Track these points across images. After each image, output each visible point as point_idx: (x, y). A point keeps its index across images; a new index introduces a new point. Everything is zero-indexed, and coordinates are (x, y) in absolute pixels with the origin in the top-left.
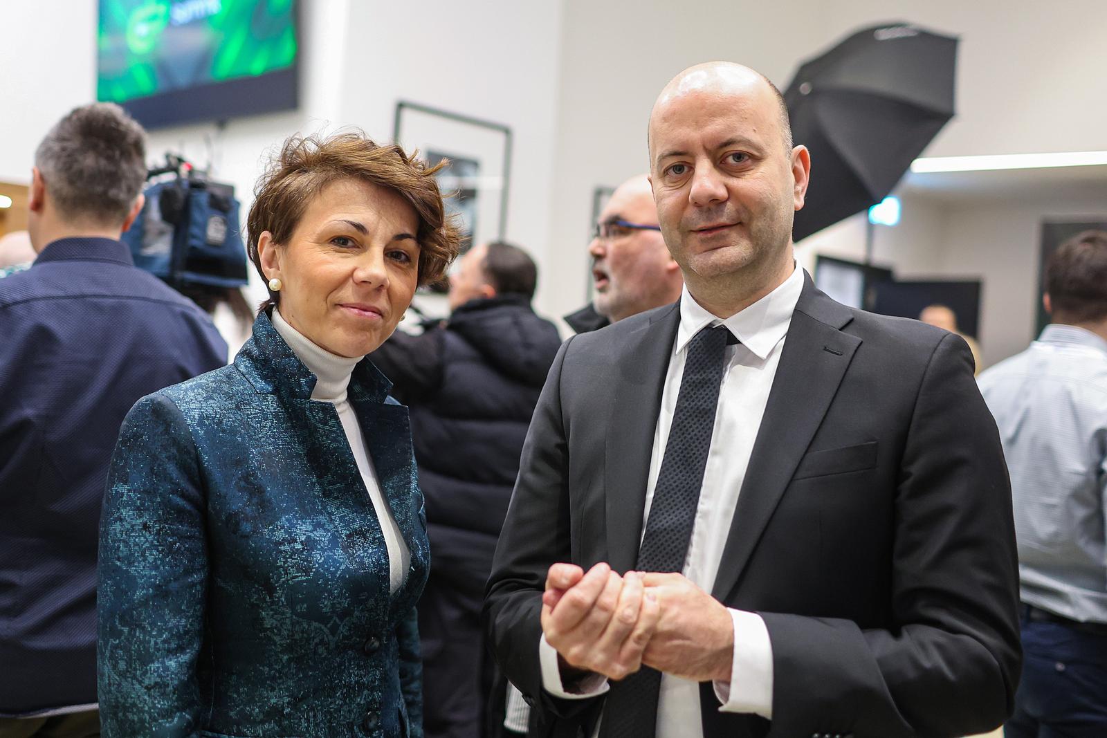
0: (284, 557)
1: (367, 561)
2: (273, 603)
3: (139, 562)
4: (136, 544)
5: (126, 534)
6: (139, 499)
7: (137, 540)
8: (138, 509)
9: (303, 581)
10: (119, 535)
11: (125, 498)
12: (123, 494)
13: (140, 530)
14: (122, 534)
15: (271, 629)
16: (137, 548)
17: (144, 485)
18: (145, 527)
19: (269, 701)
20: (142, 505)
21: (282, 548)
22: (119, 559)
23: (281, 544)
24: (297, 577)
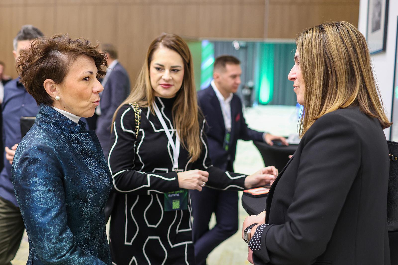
0: (89, 189)
1: (106, 183)
2: (87, 205)
3: (50, 203)
4: (48, 197)
5: (43, 195)
6: (44, 181)
7: (47, 196)
8: (45, 185)
9: (95, 195)
10: (39, 196)
11: (38, 182)
12: (36, 182)
13: (48, 192)
14: (41, 195)
15: (85, 214)
16: (48, 198)
17: (45, 175)
18: (49, 190)
19: (84, 237)
20: (46, 183)
21: (88, 186)
22: (42, 204)
23: (87, 184)
24: (94, 194)
